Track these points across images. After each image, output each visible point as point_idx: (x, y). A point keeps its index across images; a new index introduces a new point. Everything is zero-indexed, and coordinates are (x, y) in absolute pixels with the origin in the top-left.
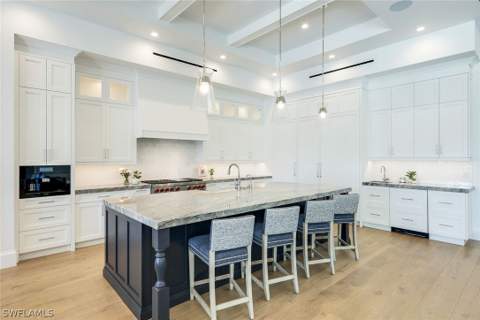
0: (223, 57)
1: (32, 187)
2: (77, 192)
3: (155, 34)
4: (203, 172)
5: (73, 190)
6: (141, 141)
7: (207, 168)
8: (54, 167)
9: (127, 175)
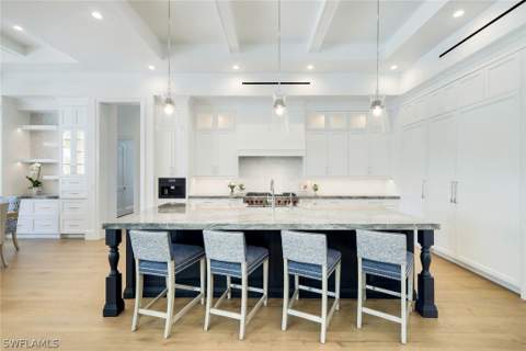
0: (310, 67)
1: (166, 192)
2: (190, 197)
3: (236, 67)
4: (305, 187)
5: (187, 195)
6: (242, 159)
7: (310, 184)
8: (176, 179)
9: (232, 187)
